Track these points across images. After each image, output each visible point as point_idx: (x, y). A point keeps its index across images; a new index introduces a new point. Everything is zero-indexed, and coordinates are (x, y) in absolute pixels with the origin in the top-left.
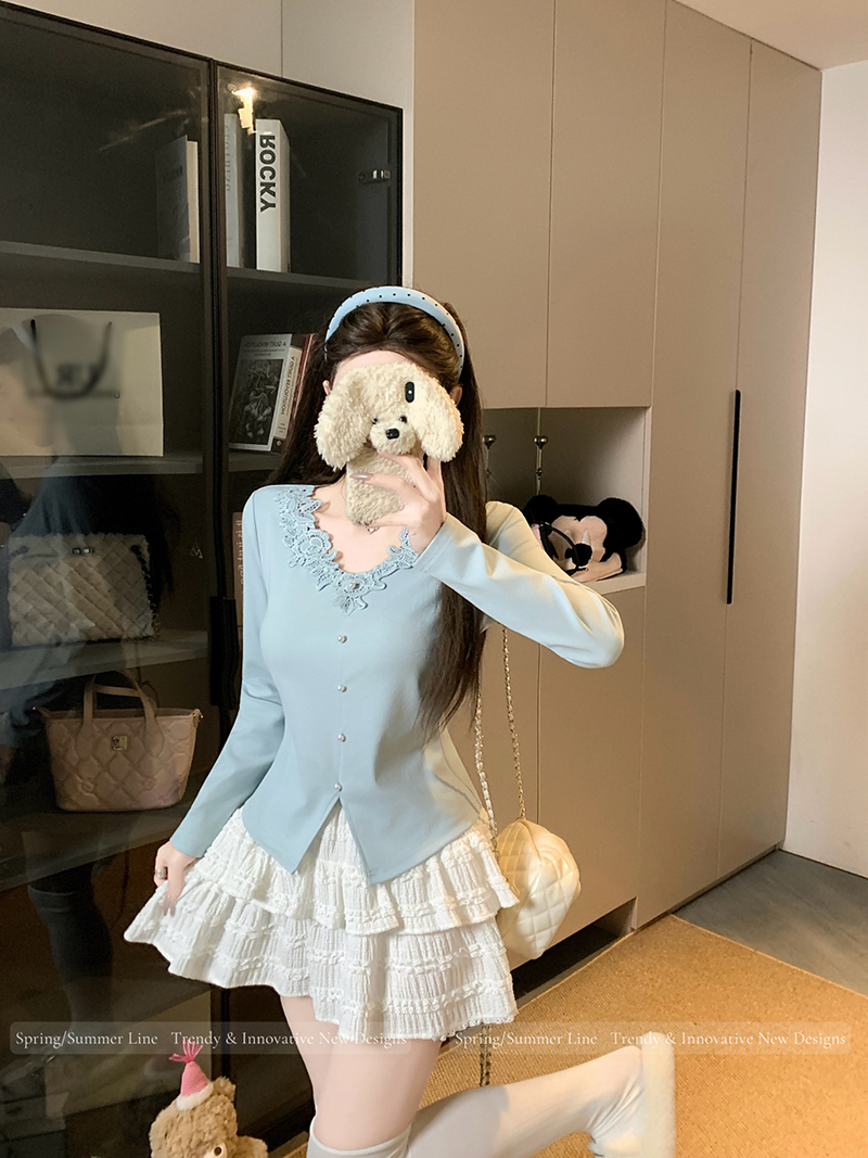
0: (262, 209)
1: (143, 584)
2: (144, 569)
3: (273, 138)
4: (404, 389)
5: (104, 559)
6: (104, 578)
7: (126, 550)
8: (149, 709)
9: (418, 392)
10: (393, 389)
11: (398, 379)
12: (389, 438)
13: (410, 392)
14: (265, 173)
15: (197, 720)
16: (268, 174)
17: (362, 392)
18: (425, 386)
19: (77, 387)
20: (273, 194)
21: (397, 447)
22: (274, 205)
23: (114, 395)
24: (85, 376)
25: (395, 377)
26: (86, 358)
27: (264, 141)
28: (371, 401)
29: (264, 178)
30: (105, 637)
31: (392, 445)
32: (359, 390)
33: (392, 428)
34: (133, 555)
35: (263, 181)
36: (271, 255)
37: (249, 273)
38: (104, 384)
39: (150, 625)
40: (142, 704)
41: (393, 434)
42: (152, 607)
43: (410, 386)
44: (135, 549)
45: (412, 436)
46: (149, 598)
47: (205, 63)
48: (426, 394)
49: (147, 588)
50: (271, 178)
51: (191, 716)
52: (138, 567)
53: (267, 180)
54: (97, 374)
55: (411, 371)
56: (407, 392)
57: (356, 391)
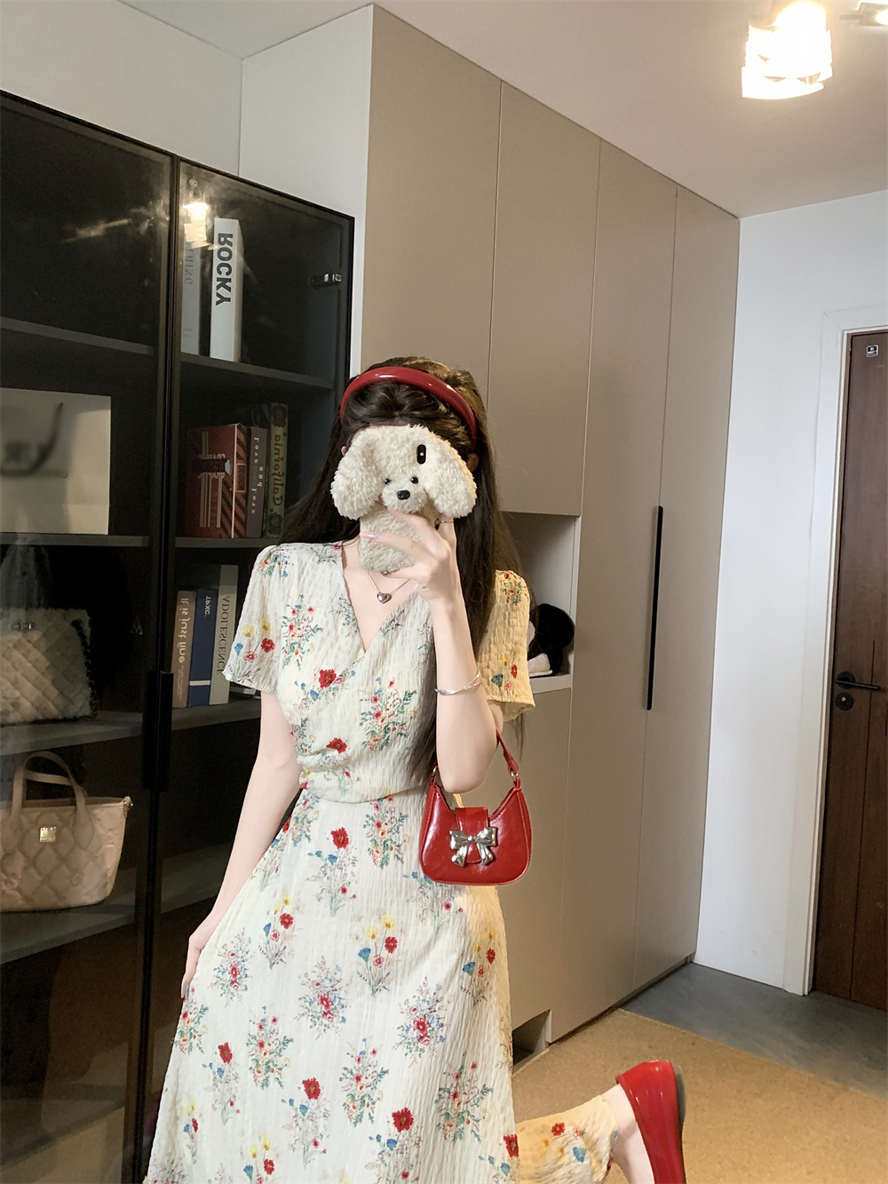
0: (218, 303)
1: (82, 660)
2: (84, 644)
3: (231, 236)
4: (415, 451)
5: (44, 635)
6: (43, 654)
7: (67, 626)
8: (80, 798)
9: (431, 455)
10: (404, 450)
11: (411, 443)
12: (400, 499)
13: (422, 454)
14: (221, 269)
15: (126, 809)
16: (224, 270)
17: (375, 454)
18: (438, 449)
19: (25, 465)
20: (229, 289)
21: (409, 507)
22: (229, 300)
23: (62, 474)
24: (33, 454)
25: (408, 440)
26: (36, 436)
27: (222, 239)
28: (384, 463)
29: (220, 273)
30: (41, 717)
31: (403, 505)
32: (372, 452)
33: (403, 489)
34: (73, 630)
35: (220, 276)
36: (225, 345)
37: (203, 361)
38: (51, 464)
39: (87, 703)
40: (74, 793)
41: (404, 495)
42: (90, 685)
43: (422, 449)
44: (76, 624)
45: (424, 496)
46: (88, 674)
47: (168, 159)
48: (438, 456)
49: (87, 664)
50: (228, 274)
51: (122, 803)
52: (78, 642)
53: (224, 276)
54: (45, 452)
55: (421, 434)
56: (418, 453)
57: (370, 454)
